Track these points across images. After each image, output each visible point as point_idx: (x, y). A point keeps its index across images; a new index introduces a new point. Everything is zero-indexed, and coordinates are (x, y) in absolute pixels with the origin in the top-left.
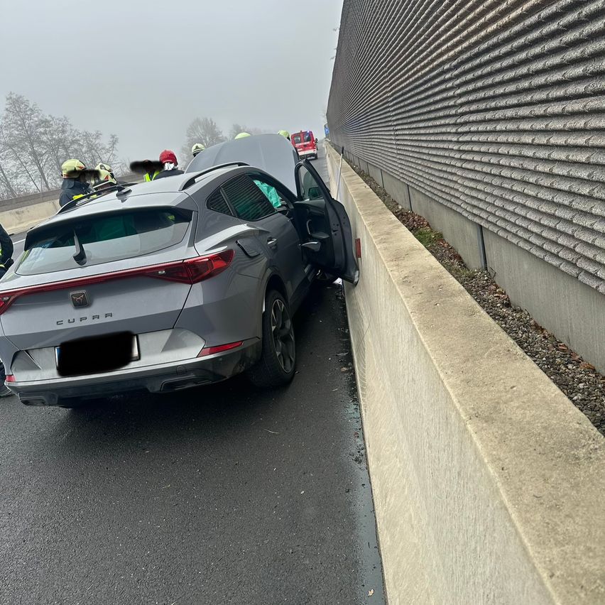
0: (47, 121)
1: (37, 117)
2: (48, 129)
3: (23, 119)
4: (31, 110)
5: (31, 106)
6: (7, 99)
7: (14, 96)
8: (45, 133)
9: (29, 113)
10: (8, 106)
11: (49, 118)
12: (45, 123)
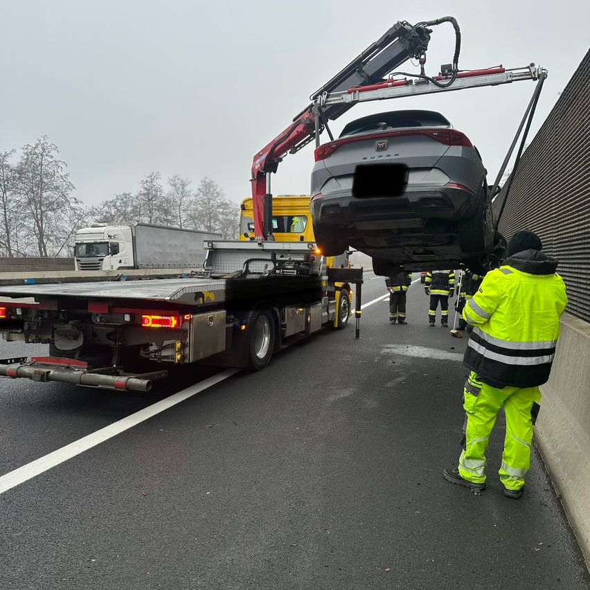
0: (227, 204)
1: (220, 199)
2: (225, 211)
3: (209, 199)
4: (217, 193)
5: (218, 190)
6: (202, 181)
7: (207, 180)
8: (222, 213)
9: (215, 195)
10: (200, 187)
11: (229, 202)
12: (225, 205)
